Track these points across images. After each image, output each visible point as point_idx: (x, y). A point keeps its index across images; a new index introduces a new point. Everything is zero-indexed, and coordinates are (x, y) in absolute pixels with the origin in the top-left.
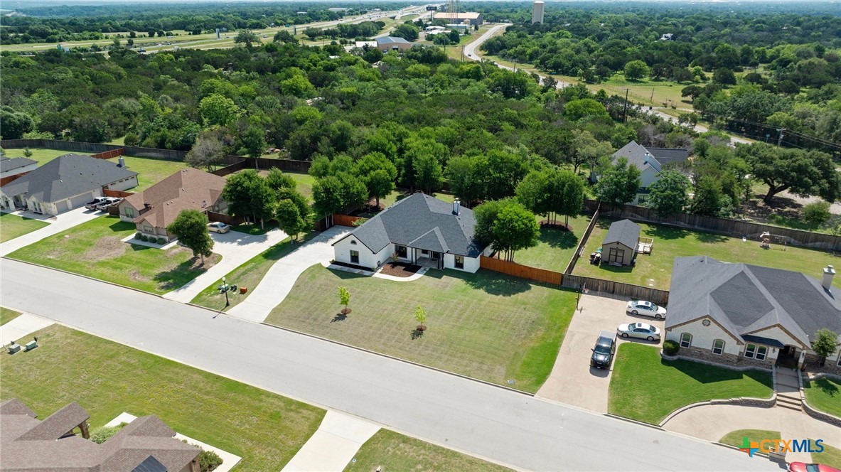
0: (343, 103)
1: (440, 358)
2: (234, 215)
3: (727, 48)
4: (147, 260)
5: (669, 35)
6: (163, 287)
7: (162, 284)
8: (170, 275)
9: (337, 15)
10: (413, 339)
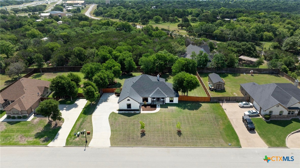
0: (63, 39)
1: (197, 142)
2: (55, 97)
3: (178, 10)
4: (23, 129)
5: (154, 7)
6: (44, 141)
7: (42, 139)
8: (43, 134)
9: (20, 2)
10: (180, 136)
